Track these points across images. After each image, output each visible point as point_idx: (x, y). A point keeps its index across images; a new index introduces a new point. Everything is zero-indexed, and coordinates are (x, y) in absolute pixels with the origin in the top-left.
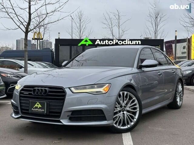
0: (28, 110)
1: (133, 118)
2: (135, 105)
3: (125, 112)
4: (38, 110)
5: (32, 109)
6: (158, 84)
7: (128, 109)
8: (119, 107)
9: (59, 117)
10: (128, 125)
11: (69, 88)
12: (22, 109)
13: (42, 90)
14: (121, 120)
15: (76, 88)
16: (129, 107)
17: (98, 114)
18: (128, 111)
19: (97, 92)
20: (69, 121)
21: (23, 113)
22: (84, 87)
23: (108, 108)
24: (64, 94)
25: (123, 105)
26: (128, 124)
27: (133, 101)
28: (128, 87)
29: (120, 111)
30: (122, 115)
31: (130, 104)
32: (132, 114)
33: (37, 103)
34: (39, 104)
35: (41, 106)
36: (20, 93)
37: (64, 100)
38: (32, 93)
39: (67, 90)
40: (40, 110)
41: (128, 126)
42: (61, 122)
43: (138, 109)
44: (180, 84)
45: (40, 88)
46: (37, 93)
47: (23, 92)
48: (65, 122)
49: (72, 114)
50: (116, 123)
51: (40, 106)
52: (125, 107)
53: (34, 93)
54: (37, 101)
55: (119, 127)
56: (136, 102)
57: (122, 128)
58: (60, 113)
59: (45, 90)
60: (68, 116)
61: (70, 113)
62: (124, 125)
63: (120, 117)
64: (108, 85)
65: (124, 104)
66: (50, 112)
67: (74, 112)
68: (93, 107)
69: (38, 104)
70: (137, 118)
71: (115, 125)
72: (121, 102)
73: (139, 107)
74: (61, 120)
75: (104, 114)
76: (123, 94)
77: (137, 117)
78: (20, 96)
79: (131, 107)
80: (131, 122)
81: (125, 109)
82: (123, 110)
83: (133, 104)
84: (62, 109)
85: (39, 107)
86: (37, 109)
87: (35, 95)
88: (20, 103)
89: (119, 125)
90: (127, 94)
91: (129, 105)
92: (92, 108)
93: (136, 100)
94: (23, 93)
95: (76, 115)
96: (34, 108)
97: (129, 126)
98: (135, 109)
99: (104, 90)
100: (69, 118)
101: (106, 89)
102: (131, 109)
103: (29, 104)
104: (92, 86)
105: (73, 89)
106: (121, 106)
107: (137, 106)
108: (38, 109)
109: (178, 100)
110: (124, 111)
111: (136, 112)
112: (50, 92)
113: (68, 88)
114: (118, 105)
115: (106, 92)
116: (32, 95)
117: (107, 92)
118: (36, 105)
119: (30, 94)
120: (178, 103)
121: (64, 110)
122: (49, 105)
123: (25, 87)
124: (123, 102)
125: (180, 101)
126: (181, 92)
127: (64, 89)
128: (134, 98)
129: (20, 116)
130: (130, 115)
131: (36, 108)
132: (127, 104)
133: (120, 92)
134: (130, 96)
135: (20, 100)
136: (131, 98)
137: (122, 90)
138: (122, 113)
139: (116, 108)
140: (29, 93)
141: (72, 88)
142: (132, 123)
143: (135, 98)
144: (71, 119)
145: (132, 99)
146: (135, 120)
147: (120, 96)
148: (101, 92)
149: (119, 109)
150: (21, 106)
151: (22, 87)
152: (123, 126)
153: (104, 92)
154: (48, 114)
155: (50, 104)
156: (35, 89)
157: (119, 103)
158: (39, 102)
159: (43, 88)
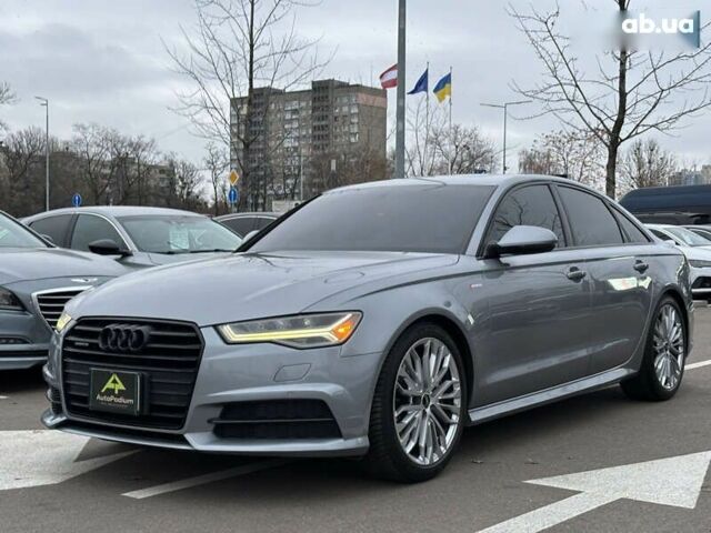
0: (85, 400)
4: (116, 400)
5: (98, 397)
9: (180, 423)
11: (215, 327)
12: (69, 398)
13: (128, 332)
15: (240, 326)
17: (311, 415)
19: (310, 340)
20: (214, 438)
21: (72, 409)
22: (270, 323)
24: (195, 347)
28: (428, 323)
33: (112, 379)
34: (117, 379)
35: (123, 388)
36: (66, 343)
37: (196, 365)
38: (98, 341)
39: (209, 337)
40: (121, 400)
42: (187, 443)
46: (115, 343)
48: (199, 441)
49: (223, 416)
51: (120, 386)
53: (105, 342)
54: (111, 371)
58: (185, 410)
59: (139, 333)
60: (209, 421)
61: (217, 412)
64: (350, 315)
66: (153, 408)
67: (230, 408)
69: (115, 382)
74: (188, 437)
75: (331, 415)
78: (65, 354)
84: (190, 396)
85: (119, 391)
86: (111, 398)
87: (108, 350)
88: (65, 376)
92: (290, 396)
94: (71, 344)
95: (238, 418)
96: (102, 395)
99: (335, 332)
100: (212, 427)
101: (341, 330)
103: (87, 378)
104: (295, 320)
105: (227, 330)
108: (115, 396)
112: (154, 339)
113: (211, 328)
115: (343, 339)
116: (99, 349)
117: (346, 341)
118: (109, 385)
119: (93, 346)
121: (196, 400)
122: (151, 383)
123: (82, 321)
127: (197, 329)
129: (64, 418)
131: (110, 392)
135: (65, 365)
140: (90, 344)
141: (224, 327)
144: (221, 433)
148: (327, 340)
150: (66, 386)
151: (73, 322)
153: (335, 340)
154: (146, 412)
155: (154, 380)
156: (109, 329)
158: (118, 375)
159: (133, 328)
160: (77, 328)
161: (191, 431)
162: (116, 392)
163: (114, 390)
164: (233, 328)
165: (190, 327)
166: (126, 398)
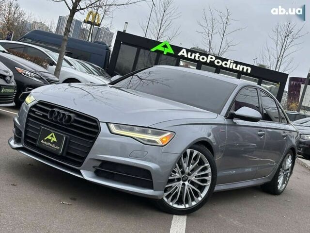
0: (35, 140)
1: (197, 196)
2: (206, 175)
3: (187, 183)
4: (51, 145)
5: (42, 141)
6: (256, 148)
7: (193, 178)
8: (180, 173)
9: (80, 164)
10: (186, 204)
11: (107, 123)
12: (26, 137)
13: (64, 114)
14: (177, 193)
15: (119, 126)
16: (196, 177)
17: (142, 176)
18: (192, 183)
19: (149, 141)
20: (94, 175)
21: (26, 143)
22: (131, 128)
23: (160, 170)
24: (96, 131)
25: (187, 170)
26: (187, 202)
27: (205, 169)
28: (202, 144)
29: (179, 180)
30: (181, 186)
31: (199, 172)
32: (198, 189)
33: (51, 134)
34: (54, 135)
35: (56, 140)
36: (31, 111)
37: (94, 139)
38: (48, 115)
39: (103, 127)
40: (53, 146)
41: (185, 206)
42: (80, 174)
43: (209, 183)
44: (290, 157)
45: (61, 111)
46: (56, 118)
47: (34, 110)
48: (87, 175)
49: (100, 166)
50: (168, 197)
51: (54, 139)
52: (189, 174)
53: (51, 116)
54: (52, 131)
55: (171, 204)
56: (209, 171)
57: (176, 206)
58: (84, 159)
59: (69, 116)
60: (94, 167)
61: (99, 164)
62: (180, 202)
63: (177, 188)
64: (169, 133)
65: (189, 169)
66: (68, 153)
67: (105, 163)
68: (136, 163)
69: (52, 136)
70: (203, 197)
71: (165, 199)
72: (185, 165)
73: (211, 180)
74: (82, 171)
75: (151, 179)
76: (191, 153)
77: (203, 195)
78: (29, 116)
79: (199, 176)
80: (193, 200)
81: (188, 178)
82: (185, 178)
83: (203, 173)
84: (88, 153)
85: (53, 141)
86: (49, 144)
87: (52, 120)
88: (27, 126)
89: (172, 201)
90: (197, 156)
91: (196, 173)
92: (135, 165)
93: (210, 169)
94: (34, 112)
95: (106, 169)
96: (44, 141)
97: (187, 206)
98: (205, 181)
99: (161, 140)
100: (94, 170)
101: (164, 139)
102: (198, 180)
103: (38, 131)
104: (144, 130)
105: (112, 126)
106: (183, 172)
107: (209, 178)
108: (51, 143)
109: (280, 181)
110: (185, 181)
111: (205, 186)
112: (76, 121)
113: (105, 124)
114: (178, 169)
116: (47, 119)
117: (165, 145)
118: (49, 137)
119: (44, 116)
120: (279, 187)
121: (91, 155)
123: (40, 102)
124: (189, 166)
125: (283, 183)
126: (288, 170)
127: (98, 122)
128: (207, 165)
129: (21, 146)
130: (193, 190)
131: (49, 140)
132: (193, 171)
133: (186, 149)
134: (201, 159)
135: (27, 121)
136: (201, 163)
137: (190, 147)
138: (181, 182)
139: (175, 172)
140: (43, 114)
141: (111, 124)
142: (194, 203)
143: (209, 165)
144: (98, 173)
145: (204, 164)
146: (200, 199)
147: (185, 155)
148: (157, 143)
149: (178, 175)
150: (26, 131)
151: (35, 102)
152: (178, 204)
153: (161, 143)
154: (64, 155)
155: (71, 141)
156: (54, 111)
157: (181, 167)
158: (55, 133)
159: (67, 113)
160: (38, 105)
161: (84, 169)
162: (52, 142)
163: (51, 140)
164: (115, 126)
165: (95, 120)
166: (56, 145)
